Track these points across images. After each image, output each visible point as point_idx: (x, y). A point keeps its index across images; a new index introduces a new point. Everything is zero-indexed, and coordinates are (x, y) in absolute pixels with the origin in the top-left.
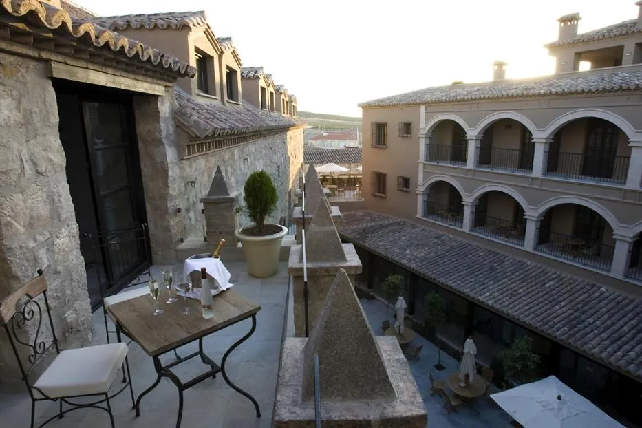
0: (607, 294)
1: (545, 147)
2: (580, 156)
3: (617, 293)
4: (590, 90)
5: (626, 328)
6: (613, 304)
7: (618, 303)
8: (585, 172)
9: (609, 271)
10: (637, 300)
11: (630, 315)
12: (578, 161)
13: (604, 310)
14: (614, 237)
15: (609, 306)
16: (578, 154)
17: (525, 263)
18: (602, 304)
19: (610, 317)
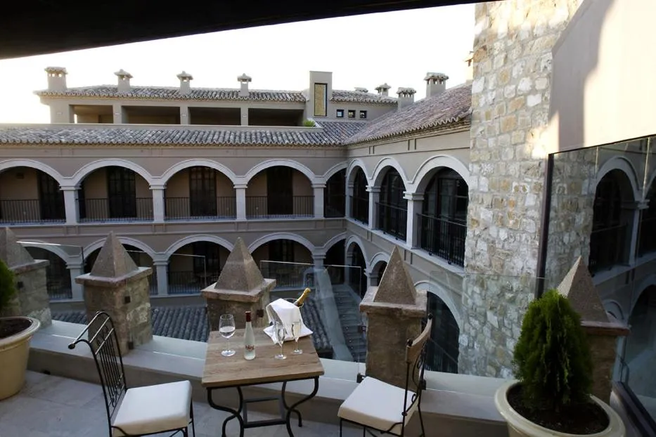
0: (161, 313)
1: (75, 195)
2: (106, 201)
3: (167, 309)
4: (111, 143)
5: (187, 331)
6: (169, 317)
7: (172, 316)
8: (113, 214)
9: (157, 294)
10: (182, 308)
11: (184, 320)
12: (104, 206)
13: (166, 325)
14: (154, 264)
15: (168, 321)
16: (104, 199)
17: (79, 314)
18: (162, 321)
19: (173, 328)
